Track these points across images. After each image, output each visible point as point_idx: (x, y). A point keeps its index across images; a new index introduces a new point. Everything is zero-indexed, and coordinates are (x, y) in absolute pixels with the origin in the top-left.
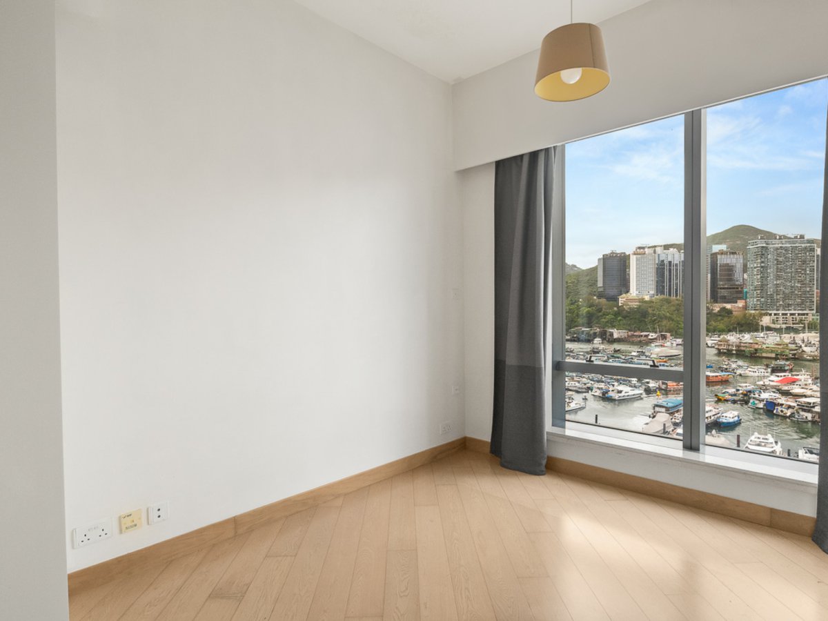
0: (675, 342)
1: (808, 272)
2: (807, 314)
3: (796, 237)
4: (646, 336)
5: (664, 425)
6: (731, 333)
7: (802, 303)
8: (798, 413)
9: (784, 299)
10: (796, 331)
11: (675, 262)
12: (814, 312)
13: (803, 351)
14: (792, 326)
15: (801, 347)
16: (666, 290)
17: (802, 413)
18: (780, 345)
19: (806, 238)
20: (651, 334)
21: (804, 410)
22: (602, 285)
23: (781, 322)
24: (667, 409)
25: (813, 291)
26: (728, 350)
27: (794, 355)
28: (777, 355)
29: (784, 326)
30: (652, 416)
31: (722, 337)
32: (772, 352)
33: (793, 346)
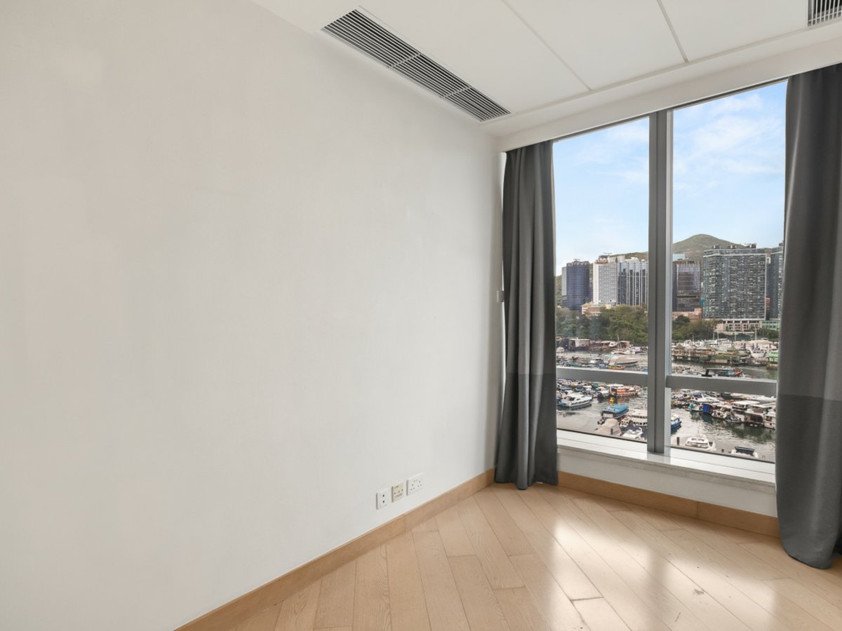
0: (633, 350)
1: (759, 281)
2: (758, 322)
3: (748, 247)
4: (607, 344)
5: (612, 430)
6: (687, 341)
7: (753, 311)
8: (733, 415)
9: (737, 307)
10: (747, 338)
11: (637, 271)
12: (764, 319)
13: (752, 357)
14: (744, 333)
15: (750, 353)
16: (628, 298)
17: (736, 415)
18: (731, 351)
19: (758, 247)
20: (612, 342)
21: (738, 412)
22: (566, 294)
23: (734, 329)
24: (615, 415)
25: (764, 299)
26: (684, 357)
27: (744, 360)
28: (729, 361)
29: (736, 333)
30: (601, 422)
31: (678, 344)
32: (724, 358)
33: (742, 353)
